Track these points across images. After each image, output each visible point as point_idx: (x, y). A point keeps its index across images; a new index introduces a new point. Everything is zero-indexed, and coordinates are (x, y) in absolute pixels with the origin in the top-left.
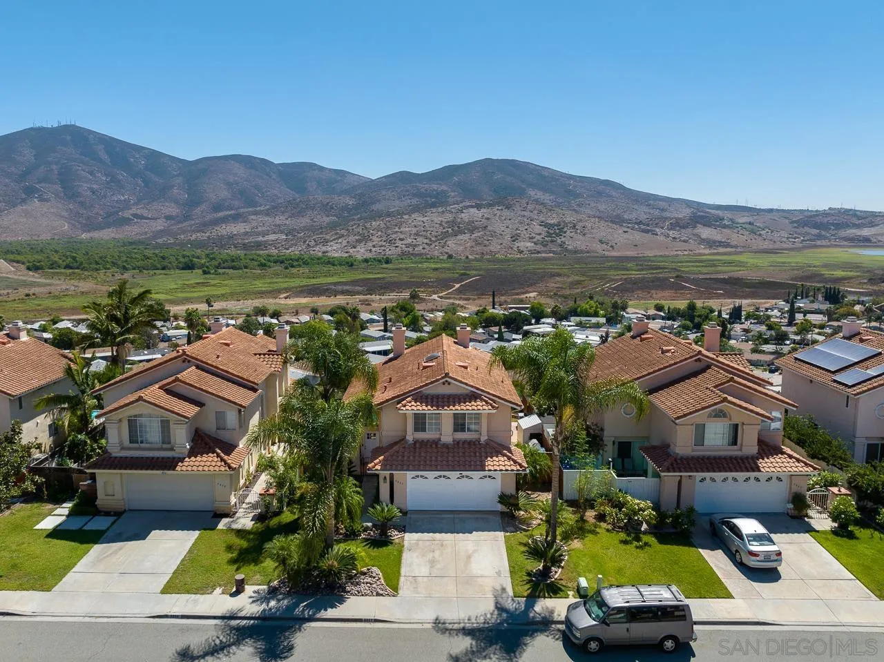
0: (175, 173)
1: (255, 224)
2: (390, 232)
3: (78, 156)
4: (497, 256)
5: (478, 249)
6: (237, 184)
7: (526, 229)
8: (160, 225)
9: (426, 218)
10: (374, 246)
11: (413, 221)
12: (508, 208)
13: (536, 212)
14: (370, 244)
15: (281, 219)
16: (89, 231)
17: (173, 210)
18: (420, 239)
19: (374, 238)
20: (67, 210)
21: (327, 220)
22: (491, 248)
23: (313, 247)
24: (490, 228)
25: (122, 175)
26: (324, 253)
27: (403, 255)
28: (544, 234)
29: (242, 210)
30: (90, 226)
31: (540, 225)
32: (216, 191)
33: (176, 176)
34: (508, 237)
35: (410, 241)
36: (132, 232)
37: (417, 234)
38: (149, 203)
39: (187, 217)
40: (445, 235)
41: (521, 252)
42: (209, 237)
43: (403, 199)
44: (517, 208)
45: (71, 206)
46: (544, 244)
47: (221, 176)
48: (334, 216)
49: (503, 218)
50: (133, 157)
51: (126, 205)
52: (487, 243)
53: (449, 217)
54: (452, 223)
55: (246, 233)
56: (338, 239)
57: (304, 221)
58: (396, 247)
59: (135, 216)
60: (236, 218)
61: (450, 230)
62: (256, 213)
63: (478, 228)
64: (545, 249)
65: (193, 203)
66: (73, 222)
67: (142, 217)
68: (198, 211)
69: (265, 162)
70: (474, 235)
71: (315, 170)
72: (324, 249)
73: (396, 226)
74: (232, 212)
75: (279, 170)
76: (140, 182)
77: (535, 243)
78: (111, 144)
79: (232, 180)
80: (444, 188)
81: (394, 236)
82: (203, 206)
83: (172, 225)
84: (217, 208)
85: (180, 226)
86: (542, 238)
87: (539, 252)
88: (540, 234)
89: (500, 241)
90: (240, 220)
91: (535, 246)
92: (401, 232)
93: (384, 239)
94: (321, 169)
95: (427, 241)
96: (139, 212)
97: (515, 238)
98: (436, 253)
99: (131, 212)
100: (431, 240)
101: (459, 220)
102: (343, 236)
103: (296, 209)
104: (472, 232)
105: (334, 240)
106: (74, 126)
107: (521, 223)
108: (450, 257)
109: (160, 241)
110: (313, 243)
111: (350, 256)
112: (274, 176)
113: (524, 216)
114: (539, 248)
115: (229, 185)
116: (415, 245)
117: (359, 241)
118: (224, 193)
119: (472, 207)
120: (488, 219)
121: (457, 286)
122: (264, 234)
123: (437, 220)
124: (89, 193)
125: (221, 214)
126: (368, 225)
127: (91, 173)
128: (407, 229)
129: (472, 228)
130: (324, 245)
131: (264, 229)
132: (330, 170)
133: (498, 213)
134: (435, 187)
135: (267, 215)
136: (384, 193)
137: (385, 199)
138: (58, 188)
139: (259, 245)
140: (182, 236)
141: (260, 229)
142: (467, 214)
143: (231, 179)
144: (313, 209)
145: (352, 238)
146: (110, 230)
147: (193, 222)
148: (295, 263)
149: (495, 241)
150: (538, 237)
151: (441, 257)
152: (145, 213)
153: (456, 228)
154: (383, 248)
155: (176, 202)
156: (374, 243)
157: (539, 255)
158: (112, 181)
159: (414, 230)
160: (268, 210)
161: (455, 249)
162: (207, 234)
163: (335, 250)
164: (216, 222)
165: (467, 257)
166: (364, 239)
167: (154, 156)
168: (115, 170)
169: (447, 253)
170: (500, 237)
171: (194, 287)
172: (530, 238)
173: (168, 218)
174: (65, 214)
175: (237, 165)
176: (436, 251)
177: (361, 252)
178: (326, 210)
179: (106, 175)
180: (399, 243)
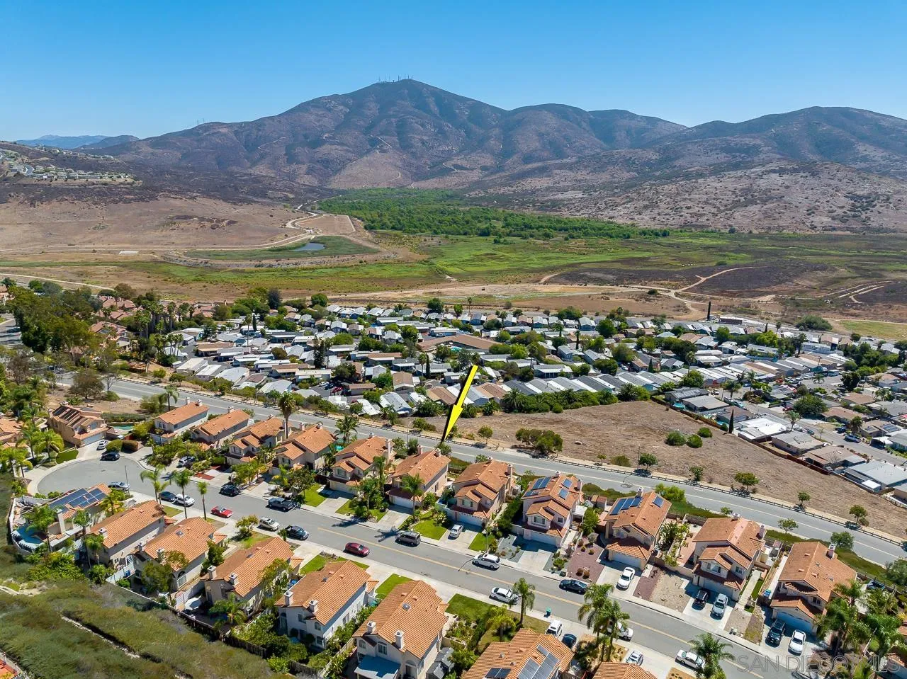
0: (494, 123)
1: (557, 178)
2: (679, 198)
3: (412, 109)
4: (784, 231)
5: (766, 223)
6: (548, 134)
7: (828, 202)
8: (475, 176)
9: (721, 184)
10: (659, 214)
11: (705, 188)
12: (813, 175)
13: (845, 181)
14: (656, 211)
15: (582, 175)
16: (417, 181)
17: (488, 161)
18: (708, 208)
19: (662, 205)
20: (401, 160)
21: (626, 175)
22: (781, 222)
23: (602, 211)
24: (786, 199)
25: (448, 127)
26: (611, 218)
27: (686, 227)
28: (848, 207)
29: (550, 162)
30: (419, 176)
31: (846, 197)
32: (528, 142)
33: (494, 127)
34: (803, 210)
35: (697, 209)
36: (450, 182)
37: (706, 203)
38: (469, 154)
39: (500, 168)
40: (736, 204)
41: (813, 228)
42: (514, 191)
43: (710, 154)
44: (825, 175)
45: (405, 157)
46: (843, 220)
47: (533, 126)
48: (635, 171)
49: (805, 187)
50: (458, 108)
51: (449, 155)
52: (777, 216)
53: (745, 183)
54: (746, 191)
55: (548, 189)
56: (628, 202)
57: (604, 177)
58: (681, 216)
59: (457, 166)
60: (543, 171)
61: (742, 198)
62: (561, 167)
63: (771, 198)
64: (843, 226)
65: (506, 154)
66: (405, 171)
67: (462, 168)
68: (509, 162)
69: (577, 111)
70: (765, 207)
71: (625, 118)
72: (612, 213)
73: (687, 192)
74: (540, 164)
75: (590, 119)
76: (463, 133)
77: (833, 219)
78: (440, 96)
79: (543, 131)
80: (758, 142)
81: (681, 204)
82: (515, 157)
83: (486, 176)
84: (527, 159)
85: (493, 177)
86: (845, 212)
87: (834, 229)
88: (843, 207)
89: (793, 214)
90: (545, 174)
91: (832, 221)
92: (690, 200)
93: (671, 206)
94: (633, 116)
95: (714, 210)
96: (459, 163)
97: (811, 212)
98: (719, 226)
99: (453, 162)
100: (719, 210)
101: (755, 187)
102: (633, 200)
103: (599, 163)
104: (764, 202)
105: (624, 204)
106: (410, 80)
107: (824, 193)
108: (732, 231)
109: (473, 194)
110: (603, 206)
111: (633, 225)
112: (584, 125)
113: (830, 185)
114: (836, 224)
115: (541, 135)
116: (701, 215)
117: (646, 207)
118: (535, 144)
119: (774, 171)
120: (787, 187)
121: (703, 279)
122: (564, 190)
123: (731, 186)
124: (420, 144)
125: (530, 166)
126: (660, 189)
127: (422, 125)
128: (697, 196)
129: (766, 197)
130: (612, 210)
131: (566, 184)
132: (642, 117)
133: (801, 180)
134: (747, 140)
135: (571, 169)
136: (690, 147)
137: (689, 154)
138: (396, 139)
139: (555, 205)
140: (492, 190)
141: (561, 184)
142: (766, 181)
143: (543, 129)
144: (614, 163)
145: (641, 203)
146: (434, 180)
147: (504, 174)
148: (575, 234)
149: (788, 213)
150: (840, 212)
151: (723, 231)
152: (464, 164)
153: (749, 197)
154: (667, 217)
155: (493, 153)
156: (660, 211)
157: (834, 232)
158: (438, 132)
159: (705, 197)
160: (573, 164)
161: (740, 222)
162: (513, 189)
163: (621, 216)
164: (523, 175)
165: (751, 232)
166: (652, 205)
167: (476, 107)
168: (442, 122)
169: (730, 226)
170: (794, 209)
171: (482, 260)
172: (830, 212)
173: (484, 168)
174: (399, 164)
175: (550, 115)
176: (720, 224)
177: (645, 221)
178: (628, 166)
179: (435, 127)
180: (685, 212)
